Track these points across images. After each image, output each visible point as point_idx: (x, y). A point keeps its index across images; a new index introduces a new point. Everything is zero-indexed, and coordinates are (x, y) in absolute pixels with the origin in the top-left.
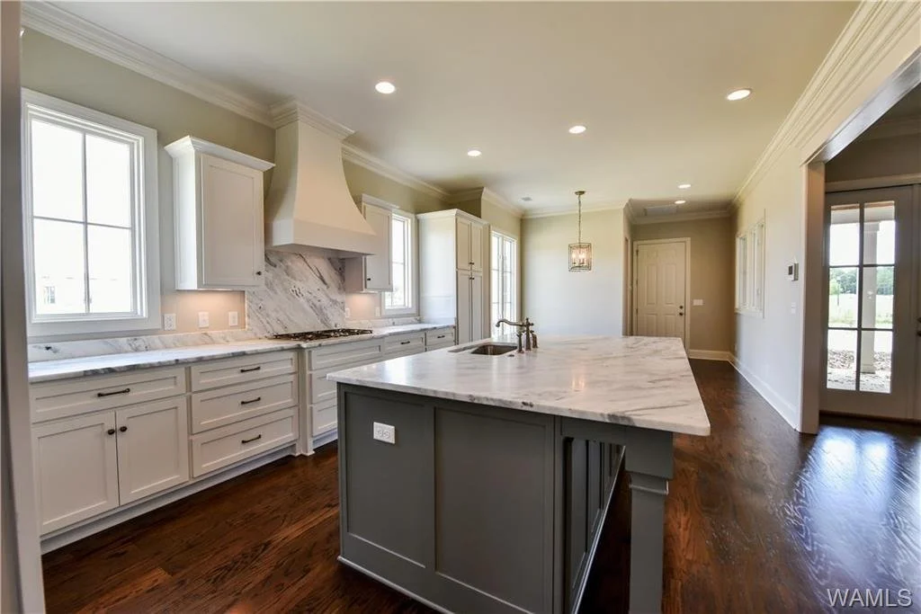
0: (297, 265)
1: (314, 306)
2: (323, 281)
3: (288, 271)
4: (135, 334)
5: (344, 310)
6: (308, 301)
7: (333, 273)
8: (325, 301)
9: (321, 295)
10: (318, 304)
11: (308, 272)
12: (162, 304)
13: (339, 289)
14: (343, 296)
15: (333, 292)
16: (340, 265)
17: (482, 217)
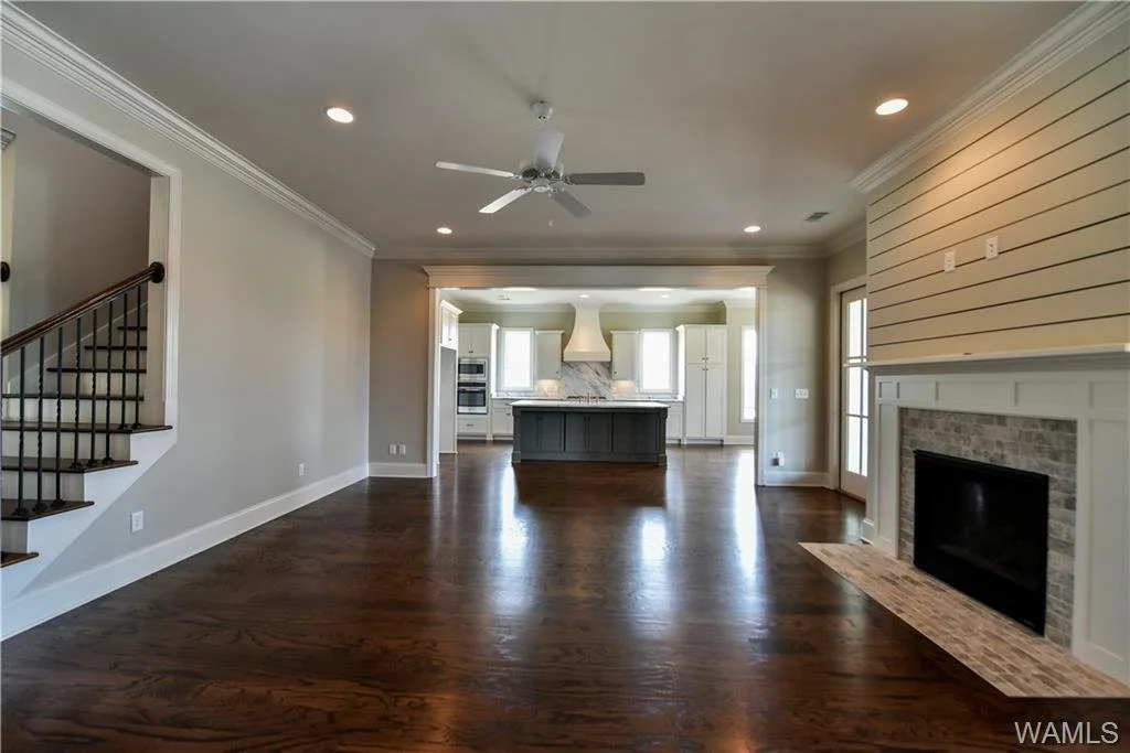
2: (598, 374)
3: (579, 371)
4: (525, 392)
5: (610, 388)
6: (589, 383)
7: (603, 369)
8: (598, 383)
9: (597, 381)
11: (590, 371)
12: (535, 383)
13: (608, 377)
14: (611, 381)
15: (604, 379)
16: (608, 366)
17: (728, 320)
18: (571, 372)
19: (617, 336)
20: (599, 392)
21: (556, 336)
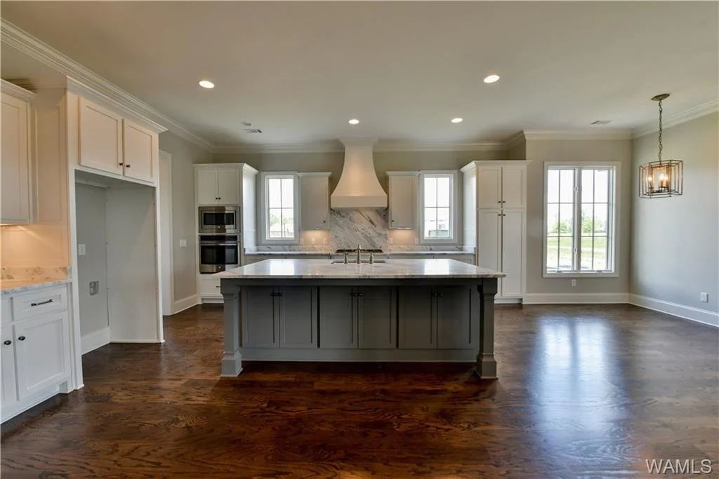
0: (356, 216)
1: (366, 237)
2: (372, 223)
3: (351, 219)
4: (290, 245)
5: (387, 239)
6: (362, 234)
7: (379, 218)
8: (373, 233)
9: (371, 231)
10: (369, 236)
11: (362, 219)
12: (300, 235)
13: (384, 227)
14: (387, 232)
15: (379, 229)
16: (384, 213)
17: (527, 157)
18: (341, 222)
19: (395, 179)
20: (373, 244)
21: (323, 178)
